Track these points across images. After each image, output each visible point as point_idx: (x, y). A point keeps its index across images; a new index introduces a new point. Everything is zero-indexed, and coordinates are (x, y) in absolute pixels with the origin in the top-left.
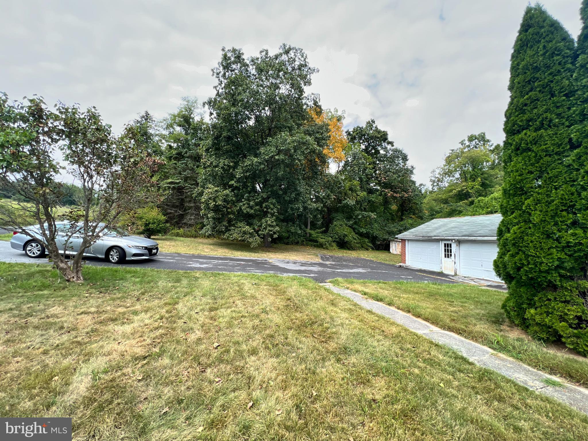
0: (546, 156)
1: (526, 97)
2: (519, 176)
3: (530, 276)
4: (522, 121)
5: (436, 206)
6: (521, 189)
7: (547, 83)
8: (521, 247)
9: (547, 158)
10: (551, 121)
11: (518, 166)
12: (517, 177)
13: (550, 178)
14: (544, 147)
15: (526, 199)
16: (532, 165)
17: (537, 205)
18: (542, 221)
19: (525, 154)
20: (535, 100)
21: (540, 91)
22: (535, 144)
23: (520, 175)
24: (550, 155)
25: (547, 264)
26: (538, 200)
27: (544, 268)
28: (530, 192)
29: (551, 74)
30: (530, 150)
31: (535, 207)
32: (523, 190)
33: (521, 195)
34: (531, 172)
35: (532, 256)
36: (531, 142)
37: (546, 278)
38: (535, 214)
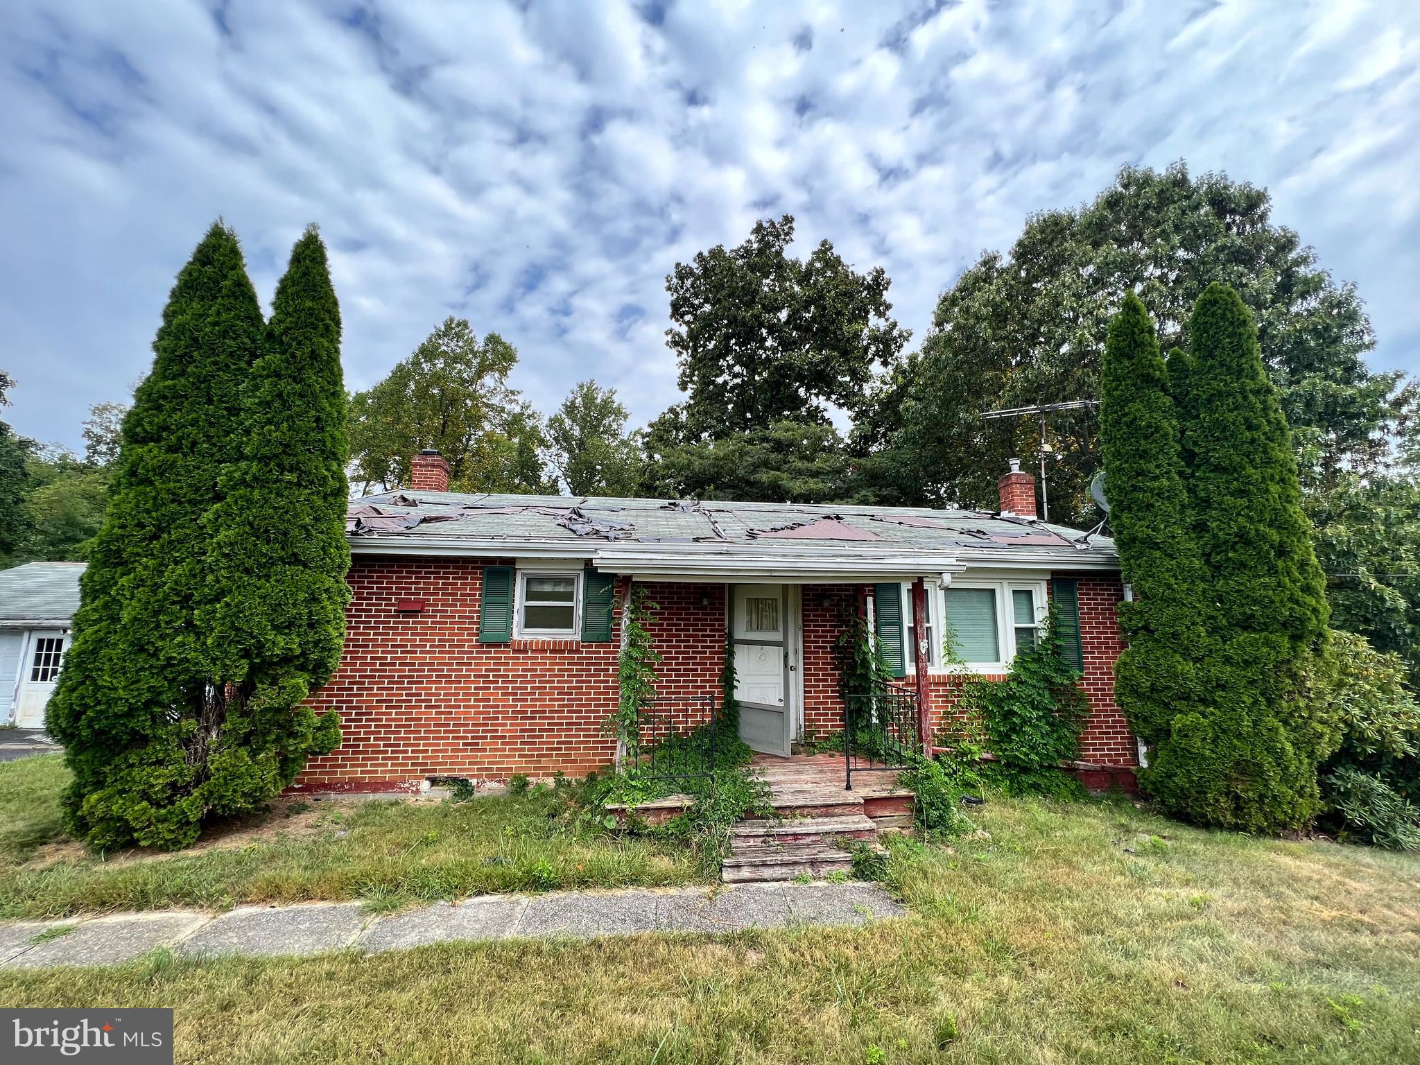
0: (173, 501)
1: (169, 383)
2: (120, 527)
3: (97, 727)
4: (150, 423)
5: (90, 515)
6: (118, 552)
7: (205, 376)
8: (91, 671)
9: (174, 505)
10: (194, 443)
11: (123, 506)
12: (116, 530)
13: (170, 542)
14: (172, 485)
15: (123, 575)
16: (148, 512)
17: (137, 588)
18: (135, 619)
19: (141, 487)
20: (182, 396)
21: (193, 384)
22: (161, 475)
23: (122, 527)
24: (180, 503)
25: (127, 700)
26: (142, 580)
27: (121, 708)
28: (133, 562)
29: (215, 363)
30: (151, 483)
31: (133, 593)
32: (120, 557)
33: (116, 565)
34: (141, 526)
35: (105, 687)
36: (154, 470)
37: (127, 727)
38: (129, 605)
